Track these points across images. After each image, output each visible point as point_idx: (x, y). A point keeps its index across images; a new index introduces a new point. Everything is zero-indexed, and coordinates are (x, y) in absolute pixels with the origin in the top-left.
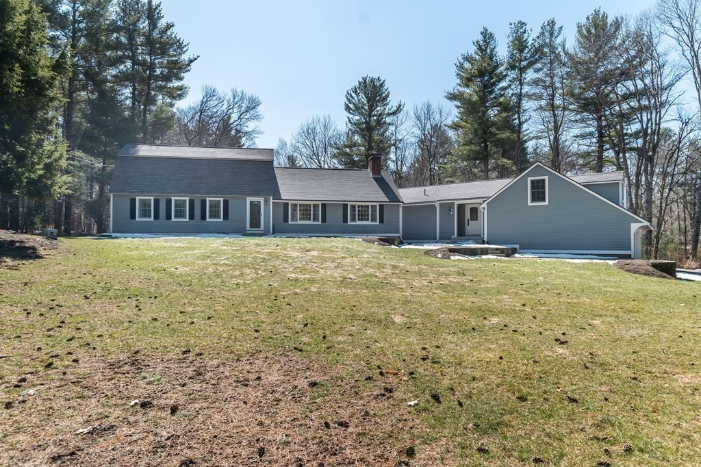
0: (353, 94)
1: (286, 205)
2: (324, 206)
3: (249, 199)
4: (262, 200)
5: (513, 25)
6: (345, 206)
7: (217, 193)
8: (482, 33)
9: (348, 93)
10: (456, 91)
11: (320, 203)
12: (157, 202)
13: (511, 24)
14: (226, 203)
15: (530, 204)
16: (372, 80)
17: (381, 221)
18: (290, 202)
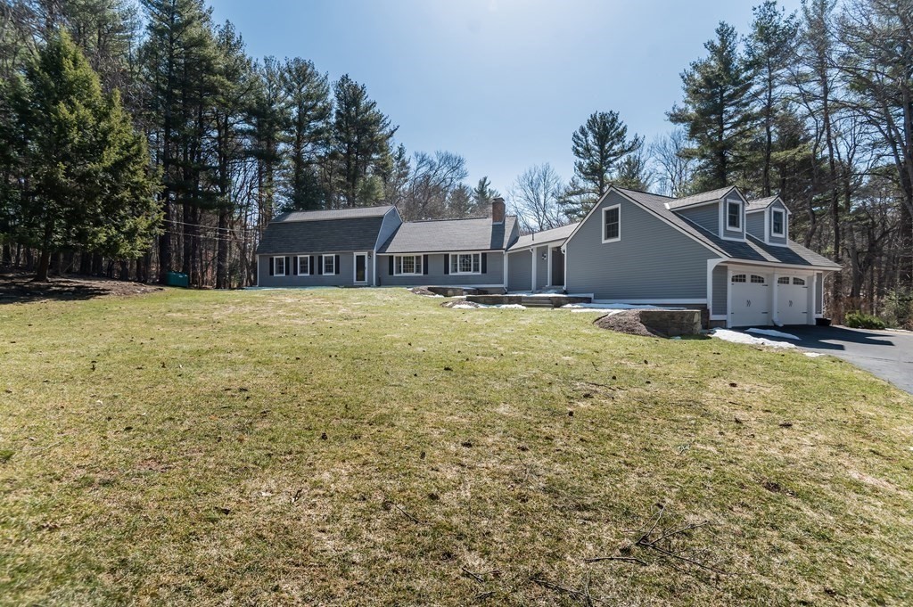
0: (581, 136)
1: (391, 258)
2: (425, 257)
3: (356, 254)
4: (365, 254)
5: (758, 9)
6: (446, 257)
7: (331, 250)
8: (718, 31)
9: (574, 136)
10: (677, 111)
11: (422, 254)
12: (287, 259)
13: (755, 9)
14: (337, 257)
15: (604, 242)
16: (603, 116)
17: (484, 271)
18: (395, 255)
